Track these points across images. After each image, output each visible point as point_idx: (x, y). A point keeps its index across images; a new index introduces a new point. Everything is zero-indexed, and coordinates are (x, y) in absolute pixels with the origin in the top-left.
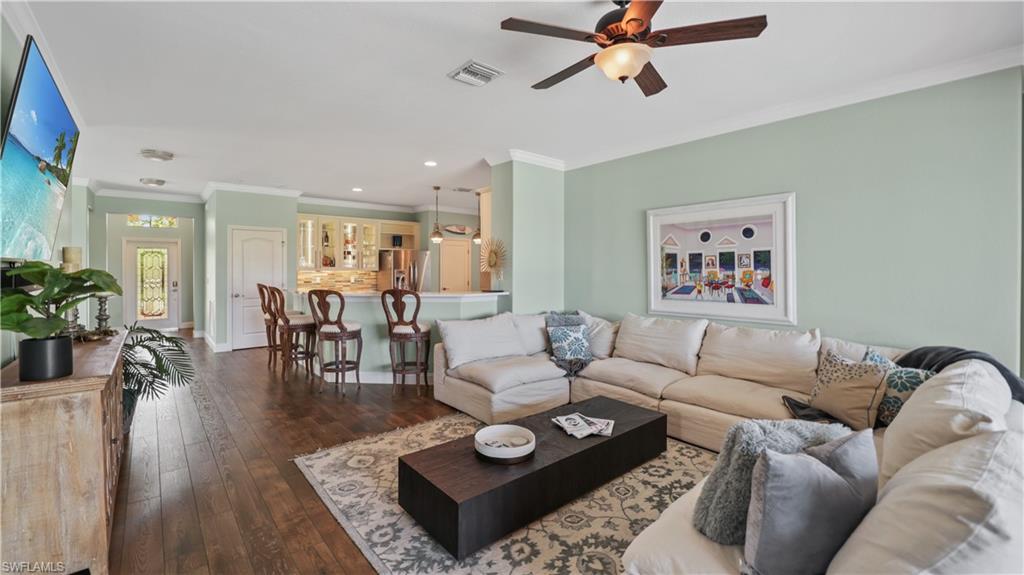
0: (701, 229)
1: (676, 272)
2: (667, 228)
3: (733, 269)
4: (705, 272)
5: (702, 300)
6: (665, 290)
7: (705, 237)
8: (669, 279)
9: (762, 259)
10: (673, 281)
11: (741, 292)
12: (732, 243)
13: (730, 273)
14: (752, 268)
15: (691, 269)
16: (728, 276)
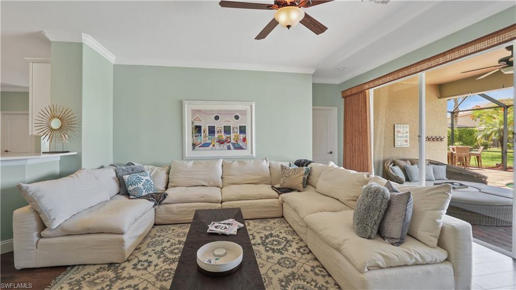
0: (214, 114)
1: (201, 136)
2: (195, 112)
3: (230, 134)
4: (216, 135)
5: (215, 149)
6: (194, 145)
7: (217, 118)
8: (197, 139)
9: (243, 130)
10: (199, 141)
11: (233, 144)
12: (230, 122)
13: (229, 136)
14: (238, 134)
15: (209, 134)
16: (228, 137)
